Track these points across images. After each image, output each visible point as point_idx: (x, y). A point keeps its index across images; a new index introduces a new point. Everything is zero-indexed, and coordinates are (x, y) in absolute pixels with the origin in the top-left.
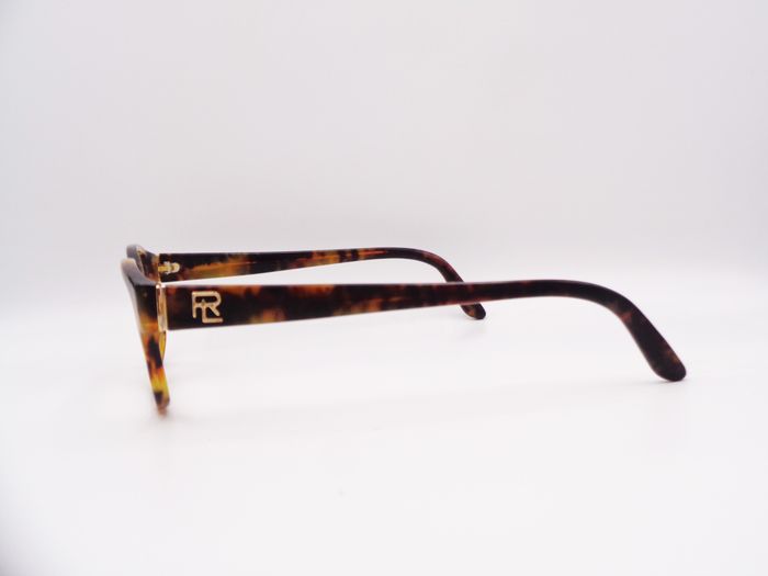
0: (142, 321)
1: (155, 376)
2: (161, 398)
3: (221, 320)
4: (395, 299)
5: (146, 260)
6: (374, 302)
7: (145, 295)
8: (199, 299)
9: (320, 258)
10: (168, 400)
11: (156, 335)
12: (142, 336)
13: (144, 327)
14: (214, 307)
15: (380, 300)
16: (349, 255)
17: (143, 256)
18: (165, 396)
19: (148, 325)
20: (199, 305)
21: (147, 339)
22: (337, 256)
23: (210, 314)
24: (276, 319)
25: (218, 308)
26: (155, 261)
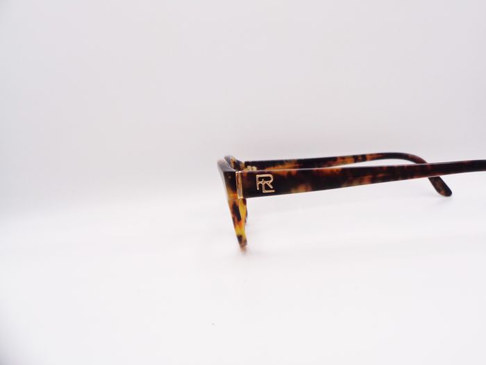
0: (229, 193)
1: (238, 226)
2: (241, 240)
3: (273, 191)
4: (381, 175)
5: (237, 165)
6: (367, 178)
7: (230, 177)
8: (260, 179)
9: (341, 161)
10: (246, 241)
11: (236, 201)
12: (229, 202)
13: (229, 197)
14: (269, 183)
15: (370, 176)
16: (360, 158)
17: (234, 162)
18: (243, 239)
19: (232, 195)
20: (261, 182)
21: (232, 203)
22: (352, 159)
23: (267, 187)
24: (307, 190)
25: (271, 184)
26: (243, 166)
